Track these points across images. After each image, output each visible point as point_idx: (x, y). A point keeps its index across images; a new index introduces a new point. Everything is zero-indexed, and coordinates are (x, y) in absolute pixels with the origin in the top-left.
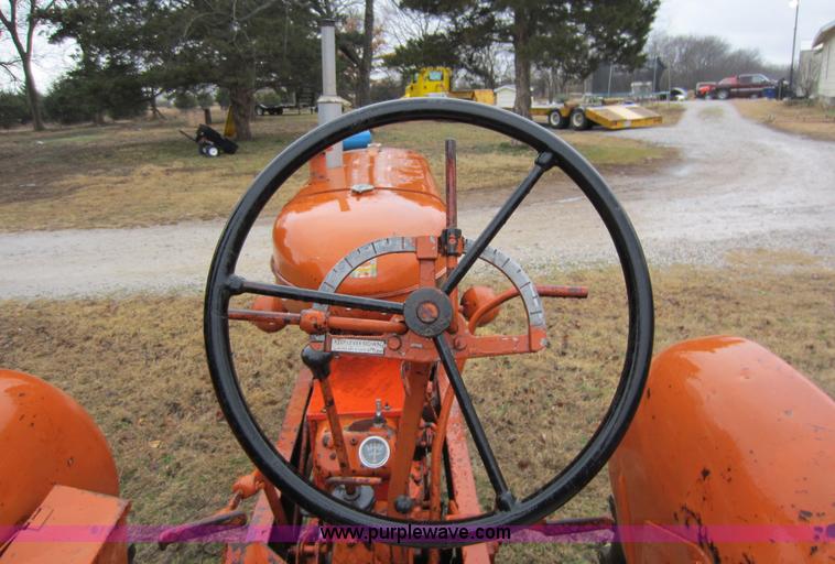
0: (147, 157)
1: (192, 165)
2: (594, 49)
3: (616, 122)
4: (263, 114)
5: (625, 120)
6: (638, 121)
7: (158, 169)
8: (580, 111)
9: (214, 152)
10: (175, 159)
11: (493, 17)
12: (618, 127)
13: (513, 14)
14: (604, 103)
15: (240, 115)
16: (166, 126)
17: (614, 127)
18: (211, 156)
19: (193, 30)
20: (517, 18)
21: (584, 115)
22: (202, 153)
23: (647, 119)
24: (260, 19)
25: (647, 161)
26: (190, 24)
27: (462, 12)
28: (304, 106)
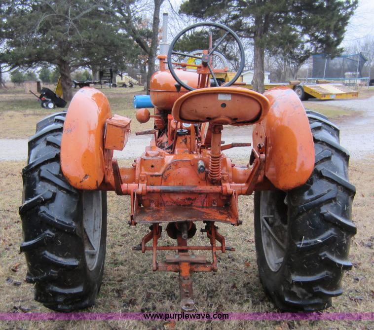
0: (7, 108)
1: (38, 113)
2: (309, 44)
3: (324, 95)
4: (75, 87)
5: (331, 94)
6: (341, 94)
7: (17, 114)
8: (300, 87)
9: (51, 105)
10: (27, 109)
11: (241, 21)
12: (326, 98)
13: (254, 19)
14: (318, 82)
15: (66, 83)
16: (10, 93)
17: (323, 98)
18: (49, 108)
19: (42, 25)
20: (256, 22)
21: (303, 90)
22: (43, 106)
23: (347, 94)
24: (86, 19)
25: (339, 117)
26: (41, 21)
27: (220, 16)
28: (105, 82)
